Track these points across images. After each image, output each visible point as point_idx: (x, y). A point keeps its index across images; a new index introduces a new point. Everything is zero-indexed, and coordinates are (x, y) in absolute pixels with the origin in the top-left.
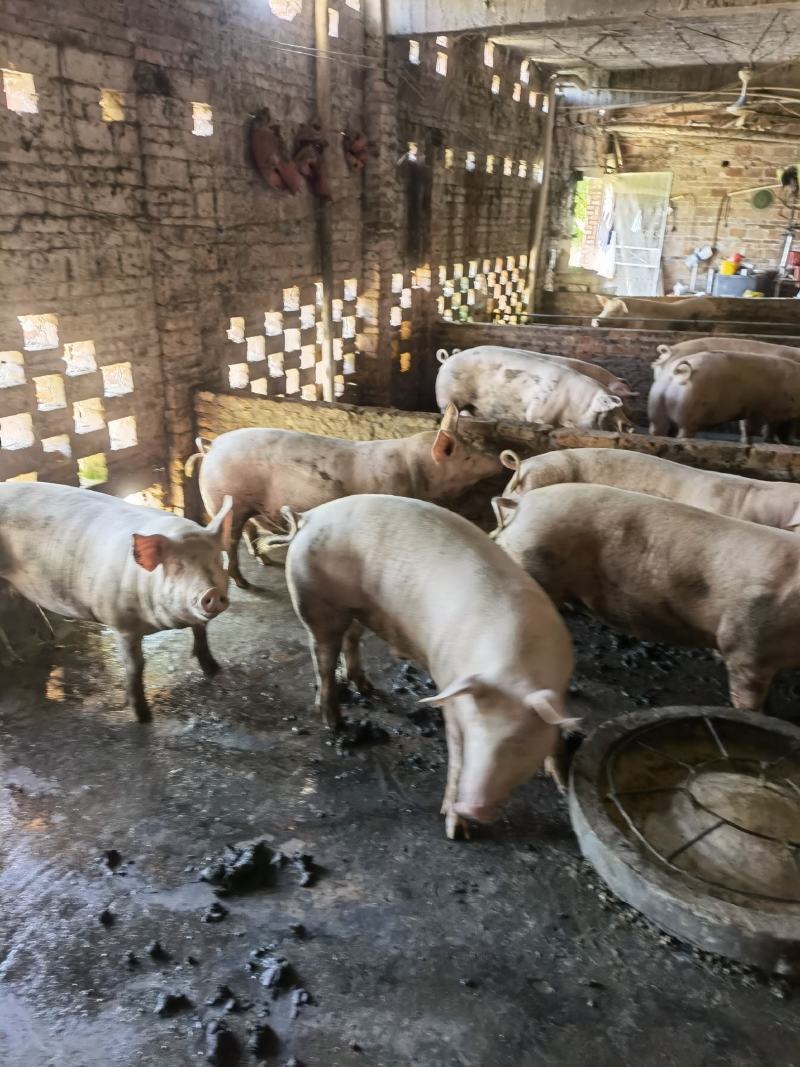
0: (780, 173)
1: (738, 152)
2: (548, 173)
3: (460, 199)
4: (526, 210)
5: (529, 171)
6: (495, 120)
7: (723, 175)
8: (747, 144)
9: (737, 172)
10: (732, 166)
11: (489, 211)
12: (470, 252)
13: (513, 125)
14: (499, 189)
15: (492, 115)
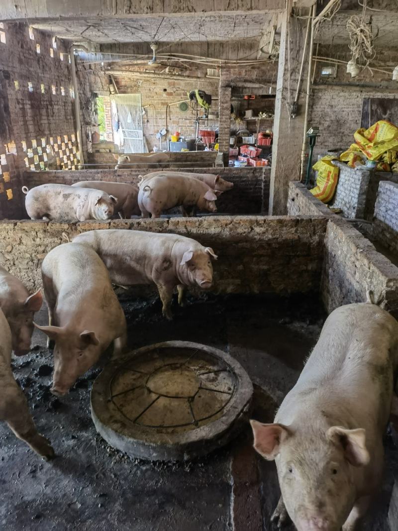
0: (188, 94)
1: (169, 84)
2: (77, 93)
3: (28, 106)
4: (69, 112)
5: (67, 92)
6: (41, 67)
7: (164, 95)
8: (173, 81)
9: (171, 94)
10: (168, 91)
11: (47, 112)
12: (39, 134)
13: (53, 69)
14: (50, 101)
15: (39, 65)
